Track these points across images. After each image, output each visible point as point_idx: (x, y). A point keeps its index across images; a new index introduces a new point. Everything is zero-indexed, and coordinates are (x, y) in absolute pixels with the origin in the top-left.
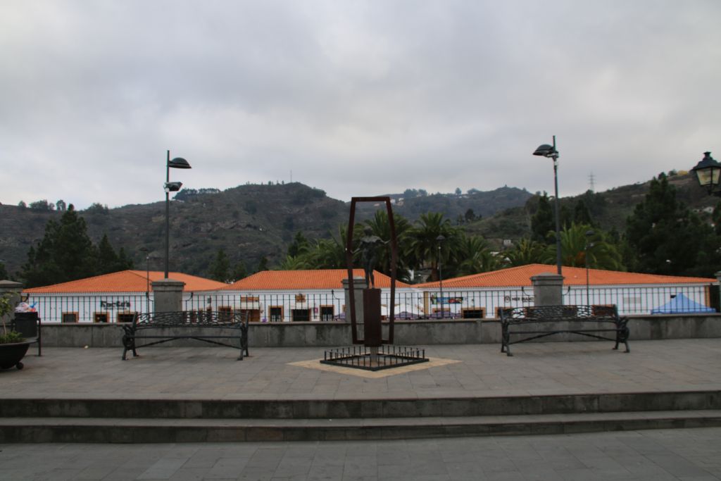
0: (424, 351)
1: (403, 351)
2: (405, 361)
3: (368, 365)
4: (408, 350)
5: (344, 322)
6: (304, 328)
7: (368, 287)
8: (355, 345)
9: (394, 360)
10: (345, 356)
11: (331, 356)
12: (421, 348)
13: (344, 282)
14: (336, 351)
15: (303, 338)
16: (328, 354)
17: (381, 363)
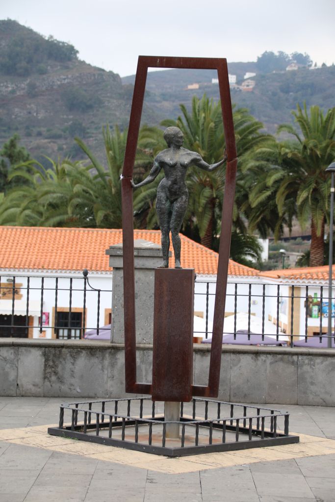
0: (287, 417)
1: (238, 413)
2: (244, 438)
3: (157, 444)
4: (252, 413)
5: (108, 344)
6: (16, 354)
7: (167, 266)
8: (130, 396)
9: (217, 435)
10: (107, 420)
11: (75, 419)
12: (281, 411)
13: (112, 253)
14: (86, 408)
15: (12, 377)
16: (68, 415)
17: (189, 439)
